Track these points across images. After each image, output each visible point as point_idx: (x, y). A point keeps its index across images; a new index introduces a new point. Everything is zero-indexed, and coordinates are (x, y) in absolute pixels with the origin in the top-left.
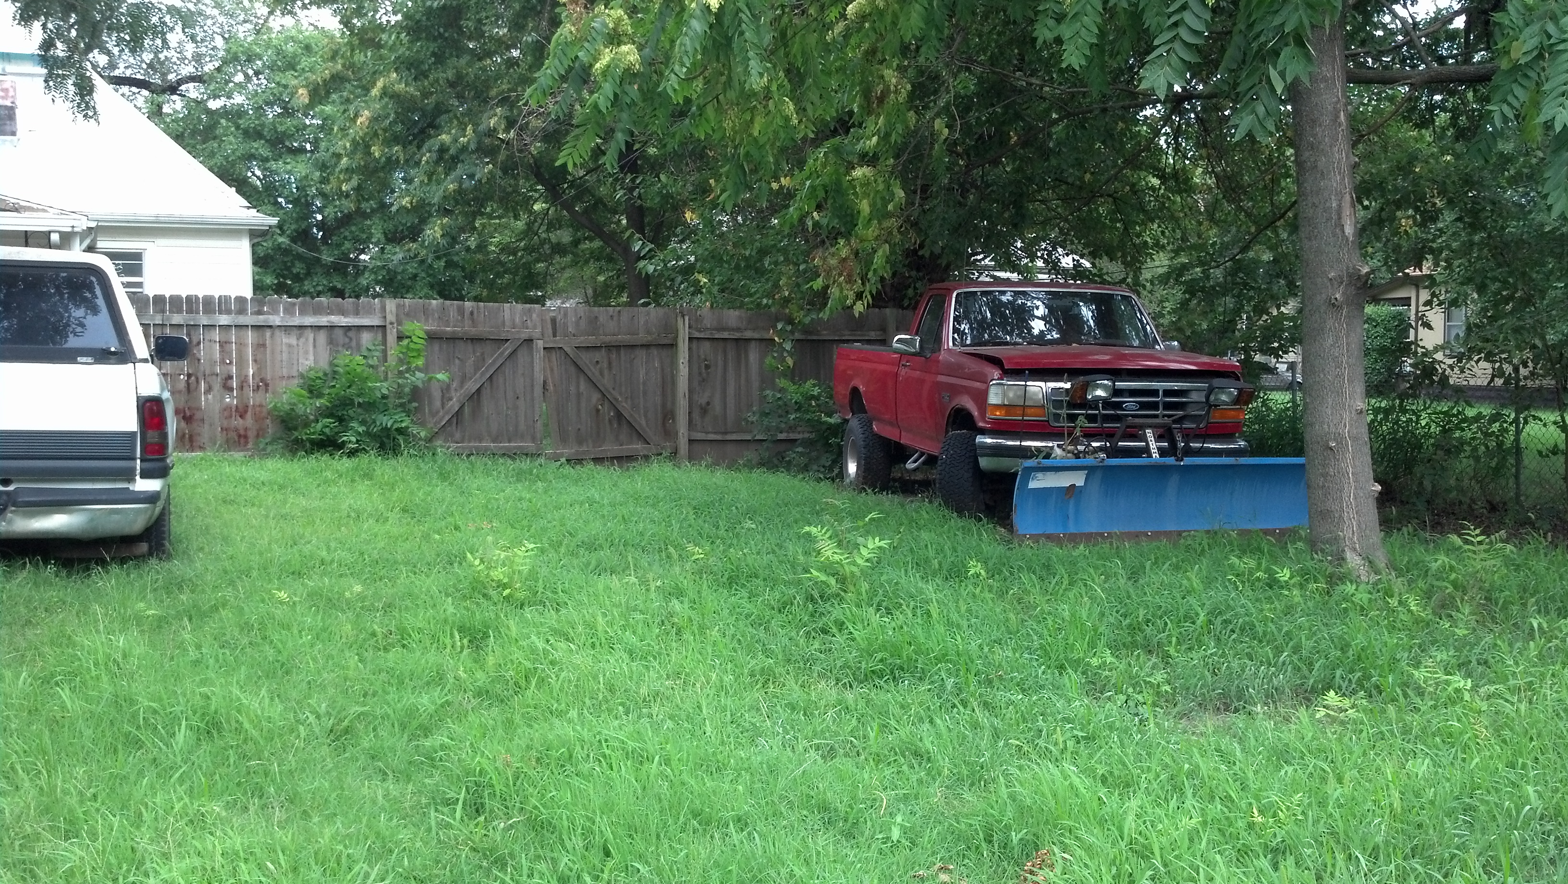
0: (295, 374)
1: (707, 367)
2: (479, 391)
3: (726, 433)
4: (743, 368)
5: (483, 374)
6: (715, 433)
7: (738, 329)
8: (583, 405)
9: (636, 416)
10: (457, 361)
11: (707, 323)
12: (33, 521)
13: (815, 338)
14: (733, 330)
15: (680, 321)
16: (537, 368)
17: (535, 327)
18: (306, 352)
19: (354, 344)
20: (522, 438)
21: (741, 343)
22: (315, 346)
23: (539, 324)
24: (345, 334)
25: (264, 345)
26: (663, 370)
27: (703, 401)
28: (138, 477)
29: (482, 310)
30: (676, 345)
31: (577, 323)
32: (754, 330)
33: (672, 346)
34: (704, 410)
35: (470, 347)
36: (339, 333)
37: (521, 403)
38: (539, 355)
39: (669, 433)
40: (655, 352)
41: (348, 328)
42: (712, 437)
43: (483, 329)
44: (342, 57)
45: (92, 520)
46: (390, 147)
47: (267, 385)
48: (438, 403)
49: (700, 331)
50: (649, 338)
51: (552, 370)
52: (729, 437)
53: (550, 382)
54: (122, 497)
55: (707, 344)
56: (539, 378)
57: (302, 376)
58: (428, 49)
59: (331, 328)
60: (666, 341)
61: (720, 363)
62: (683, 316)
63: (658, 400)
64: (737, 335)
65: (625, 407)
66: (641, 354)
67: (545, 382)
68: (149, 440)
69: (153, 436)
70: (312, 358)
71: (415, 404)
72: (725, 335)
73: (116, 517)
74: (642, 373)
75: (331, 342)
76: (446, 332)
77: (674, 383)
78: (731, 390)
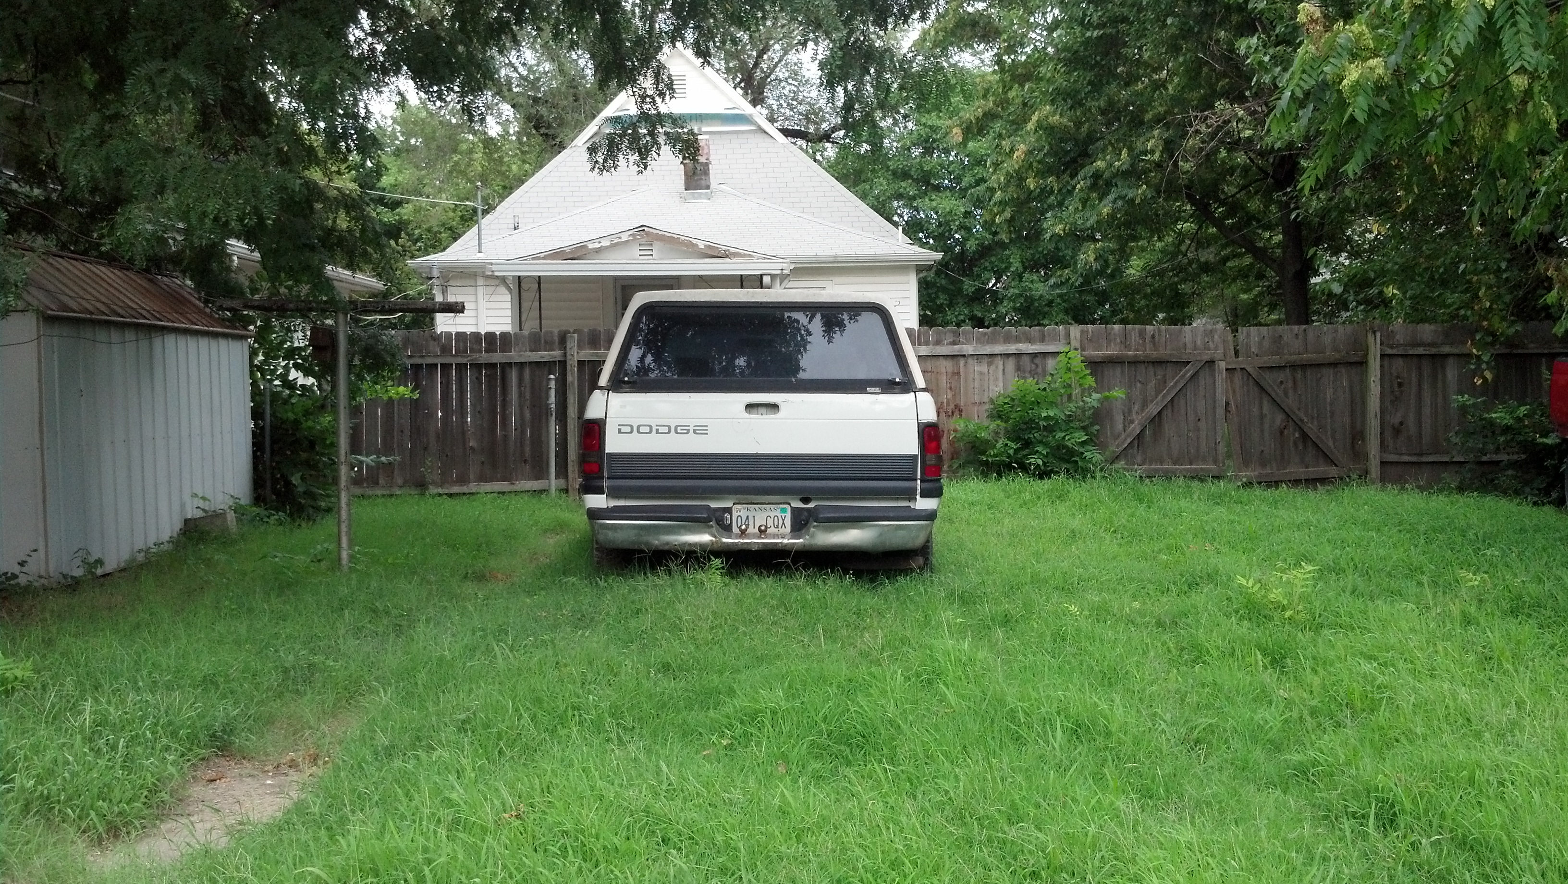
0: (986, 400)
1: (1400, 385)
2: (1160, 413)
3: (1421, 455)
4: (1440, 384)
5: (1164, 397)
6: (1410, 455)
7: (1433, 345)
8: (1266, 426)
9: (1324, 438)
10: (1139, 385)
11: (1400, 338)
12: (832, 535)
13: (1520, 351)
14: (1429, 345)
15: (1371, 338)
16: (1219, 390)
17: (1216, 349)
18: (997, 379)
19: (1040, 370)
20: (1204, 460)
21: (1438, 359)
22: (1004, 373)
23: (1221, 346)
24: (1032, 362)
25: (958, 373)
26: (1351, 388)
27: (1396, 420)
28: (918, 497)
29: (1163, 334)
30: (1366, 362)
31: (1260, 344)
32: (1452, 344)
33: (1362, 363)
34: (1397, 431)
35: (1151, 369)
36: (1026, 360)
37: (1202, 425)
38: (1221, 377)
39: (1358, 455)
40: (1343, 370)
41: (1034, 355)
42: (1406, 458)
43: (1163, 353)
44: (994, 94)
45: (881, 535)
46: (1044, 178)
47: (961, 411)
48: (1120, 427)
49: (1392, 347)
50: (1337, 356)
51: (1234, 392)
52: (1425, 459)
53: (1232, 403)
54: (905, 514)
55: (1400, 361)
56: (1221, 399)
57: (992, 401)
58: (1085, 79)
59: (1019, 355)
60: (1356, 359)
61: (1414, 379)
62: (1374, 332)
63: (1347, 419)
64: (1433, 351)
65: (1311, 428)
66: (1328, 372)
67: (1227, 404)
68: (928, 463)
69: (931, 459)
70: (1001, 384)
71: (1097, 427)
72: (1420, 351)
73: (901, 533)
74: (1329, 393)
75: (1018, 368)
76: (1128, 356)
77: (1364, 403)
78: (1427, 411)
